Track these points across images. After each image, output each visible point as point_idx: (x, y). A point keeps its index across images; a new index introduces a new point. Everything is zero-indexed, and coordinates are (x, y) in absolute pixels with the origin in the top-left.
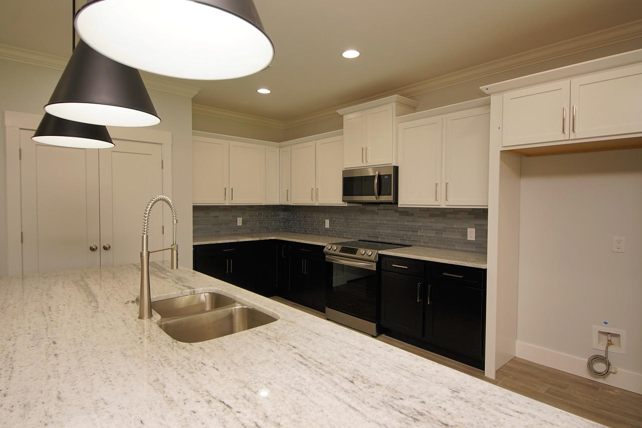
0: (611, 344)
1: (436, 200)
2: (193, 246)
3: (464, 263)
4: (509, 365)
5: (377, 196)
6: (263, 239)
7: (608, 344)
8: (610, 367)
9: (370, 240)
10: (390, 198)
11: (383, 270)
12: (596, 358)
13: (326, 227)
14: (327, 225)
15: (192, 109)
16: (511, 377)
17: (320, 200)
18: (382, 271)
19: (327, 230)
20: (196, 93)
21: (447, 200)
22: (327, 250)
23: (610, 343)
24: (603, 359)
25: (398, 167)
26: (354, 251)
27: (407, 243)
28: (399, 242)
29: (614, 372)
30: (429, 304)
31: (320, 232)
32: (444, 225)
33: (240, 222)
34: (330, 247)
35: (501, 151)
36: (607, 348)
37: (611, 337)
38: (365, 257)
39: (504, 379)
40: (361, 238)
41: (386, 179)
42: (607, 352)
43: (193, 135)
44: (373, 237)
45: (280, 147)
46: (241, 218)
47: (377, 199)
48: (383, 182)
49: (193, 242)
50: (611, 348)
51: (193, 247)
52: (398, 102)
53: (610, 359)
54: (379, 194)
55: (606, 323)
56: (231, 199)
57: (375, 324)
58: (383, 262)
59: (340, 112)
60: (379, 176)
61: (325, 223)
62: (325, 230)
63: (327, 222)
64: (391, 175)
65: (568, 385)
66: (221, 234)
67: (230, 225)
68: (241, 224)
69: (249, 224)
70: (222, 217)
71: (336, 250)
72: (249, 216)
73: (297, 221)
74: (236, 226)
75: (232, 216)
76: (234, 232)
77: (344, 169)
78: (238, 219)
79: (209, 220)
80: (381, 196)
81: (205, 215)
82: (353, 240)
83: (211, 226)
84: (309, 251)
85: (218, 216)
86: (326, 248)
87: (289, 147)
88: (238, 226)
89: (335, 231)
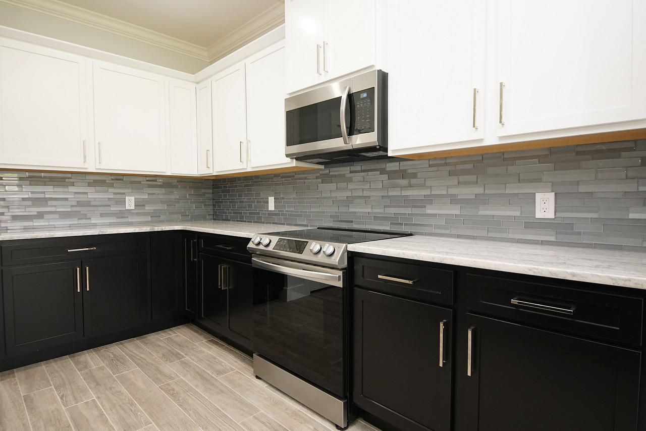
5: (347, 137)
6: (157, 229)
9: (337, 226)
10: (371, 138)
11: (359, 286)
13: (270, 209)
14: (271, 206)
18: (356, 288)
19: (271, 214)
22: (254, 247)
25: (387, 72)
28: (387, 228)
30: (469, 374)
31: (257, 217)
33: (130, 203)
34: (258, 238)
38: (320, 258)
40: (323, 224)
41: (364, 98)
44: (344, 222)
45: (198, 83)
46: (133, 198)
47: (345, 143)
48: (358, 105)
54: (351, 132)
56: (98, 161)
57: (343, 402)
58: (358, 268)
60: (350, 96)
61: (268, 203)
62: (269, 214)
63: (271, 200)
64: (373, 89)
66: (92, 222)
67: (114, 209)
68: (133, 207)
69: (149, 208)
70: (93, 195)
71: (268, 245)
72: (149, 194)
73: (230, 202)
74: (124, 209)
75: (115, 194)
76: (119, 220)
77: (288, 97)
78: (127, 198)
79: (66, 199)
80: (354, 136)
81: (57, 189)
82: (309, 228)
83: (69, 210)
84: (230, 248)
85: (86, 193)
86: (251, 242)
87: (209, 80)
88: (128, 210)
89: (283, 215)
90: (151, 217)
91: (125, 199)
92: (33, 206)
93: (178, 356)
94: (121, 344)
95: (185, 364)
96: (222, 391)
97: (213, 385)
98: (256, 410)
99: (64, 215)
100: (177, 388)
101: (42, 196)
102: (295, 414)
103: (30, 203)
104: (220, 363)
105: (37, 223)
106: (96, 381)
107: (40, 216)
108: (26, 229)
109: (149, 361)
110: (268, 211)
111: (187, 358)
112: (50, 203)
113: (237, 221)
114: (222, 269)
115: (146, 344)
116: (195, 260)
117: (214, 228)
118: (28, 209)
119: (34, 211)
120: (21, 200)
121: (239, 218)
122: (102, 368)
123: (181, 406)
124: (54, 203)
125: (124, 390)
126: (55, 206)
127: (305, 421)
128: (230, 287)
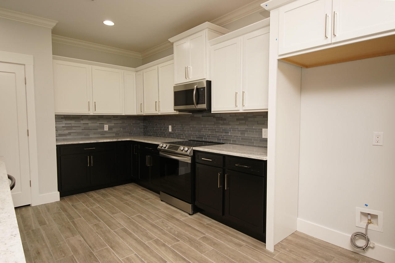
0: (371, 223)
1: (236, 106)
2: (57, 145)
3: (250, 155)
4: (290, 238)
5: (196, 105)
6: (119, 140)
7: (368, 223)
8: (369, 242)
9: (197, 140)
10: (204, 106)
11: (197, 163)
12: (358, 235)
13: (169, 131)
14: (170, 130)
15: (52, 39)
16: (288, 250)
17: (161, 110)
19: (170, 133)
20: (54, 24)
21: (243, 106)
22: (161, 148)
23: (369, 222)
24: (363, 236)
25: (211, 81)
26: (177, 148)
27: (221, 141)
28: (216, 141)
29: (372, 246)
30: (226, 189)
31: (163, 134)
32: (246, 127)
33: (106, 128)
34: (162, 145)
35: (279, 60)
36: (367, 226)
37: (371, 217)
38: (183, 152)
39: (281, 252)
40: (192, 139)
41: (202, 91)
42: (367, 229)
43: (53, 59)
44: (200, 137)
45: (137, 72)
46: (107, 126)
47: (196, 107)
48: (200, 93)
49: (56, 142)
50: (371, 226)
51: (56, 147)
52: (209, 29)
53: (369, 236)
54: (197, 104)
55: (367, 205)
56: (94, 110)
57: (191, 205)
58: (197, 156)
59: (171, 40)
60: (197, 89)
61: (168, 128)
62: (169, 133)
63: (170, 127)
64: (205, 87)
65: (334, 257)
66: (91, 136)
67: (99, 130)
68: (107, 130)
69: (114, 130)
70: (91, 124)
71: (165, 147)
72: (114, 123)
73: (152, 127)
74: (103, 131)
75: (100, 124)
76: (102, 136)
77: (175, 85)
78: (105, 126)
79: (80, 127)
80: (199, 105)
81: (76, 122)
82: (186, 140)
83: (81, 131)
84: (151, 149)
85: (88, 124)
86: (159, 146)
87: (142, 71)
88: (105, 131)
89: (175, 134)
90: (116, 134)
91: (104, 126)
92: (67, 130)
93: (129, 194)
94: (105, 189)
95: (132, 196)
96: (147, 205)
97: (144, 203)
98: (160, 210)
99: (79, 134)
100: (130, 203)
101: (70, 125)
102: (175, 211)
103: (65, 128)
104: (147, 196)
105: (68, 137)
106: (97, 201)
107: (69, 134)
108: (64, 140)
109: (117, 195)
110: (169, 132)
111: (133, 194)
112: (73, 128)
113: (155, 136)
114: (148, 157)
115: (115, 190)
116: (136, 154)
117: (144, 140)
118: (65, 131)
119: (67, 132)
120: (62, 127)
121: (156, 135)
122: (99, 197)
123: (132, 208)
124: (75, 128)
125: (109, 203)
126: (75, 130)
127: (178, 213)
128: (151, 165)
